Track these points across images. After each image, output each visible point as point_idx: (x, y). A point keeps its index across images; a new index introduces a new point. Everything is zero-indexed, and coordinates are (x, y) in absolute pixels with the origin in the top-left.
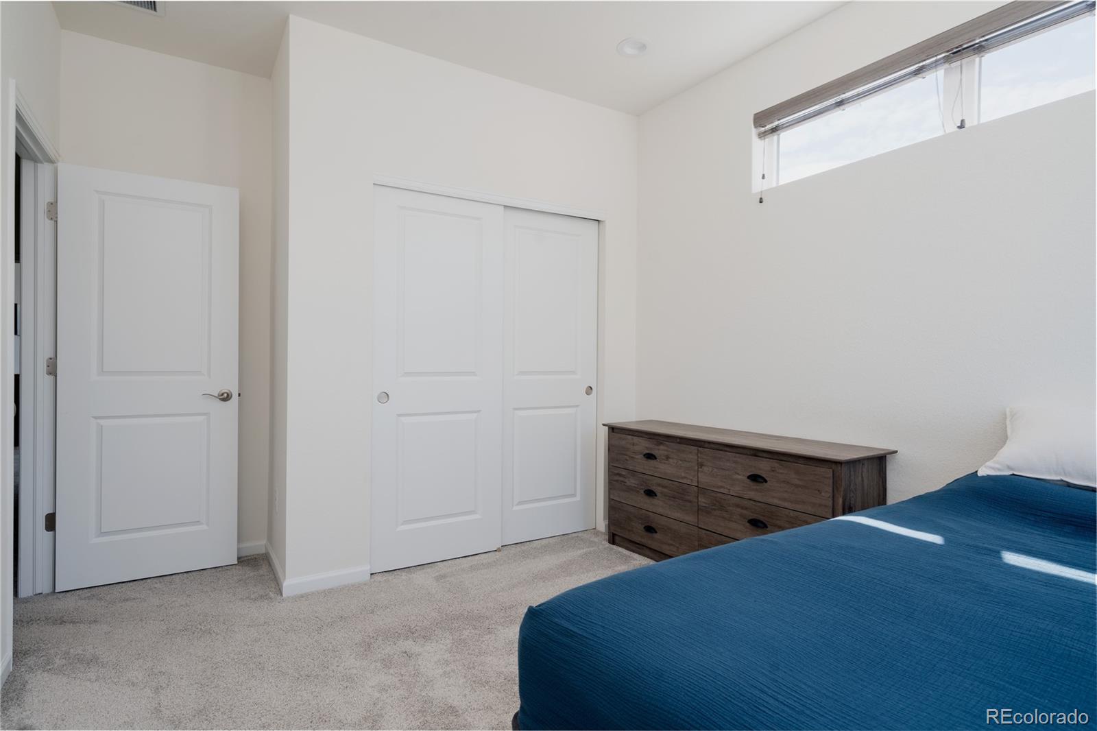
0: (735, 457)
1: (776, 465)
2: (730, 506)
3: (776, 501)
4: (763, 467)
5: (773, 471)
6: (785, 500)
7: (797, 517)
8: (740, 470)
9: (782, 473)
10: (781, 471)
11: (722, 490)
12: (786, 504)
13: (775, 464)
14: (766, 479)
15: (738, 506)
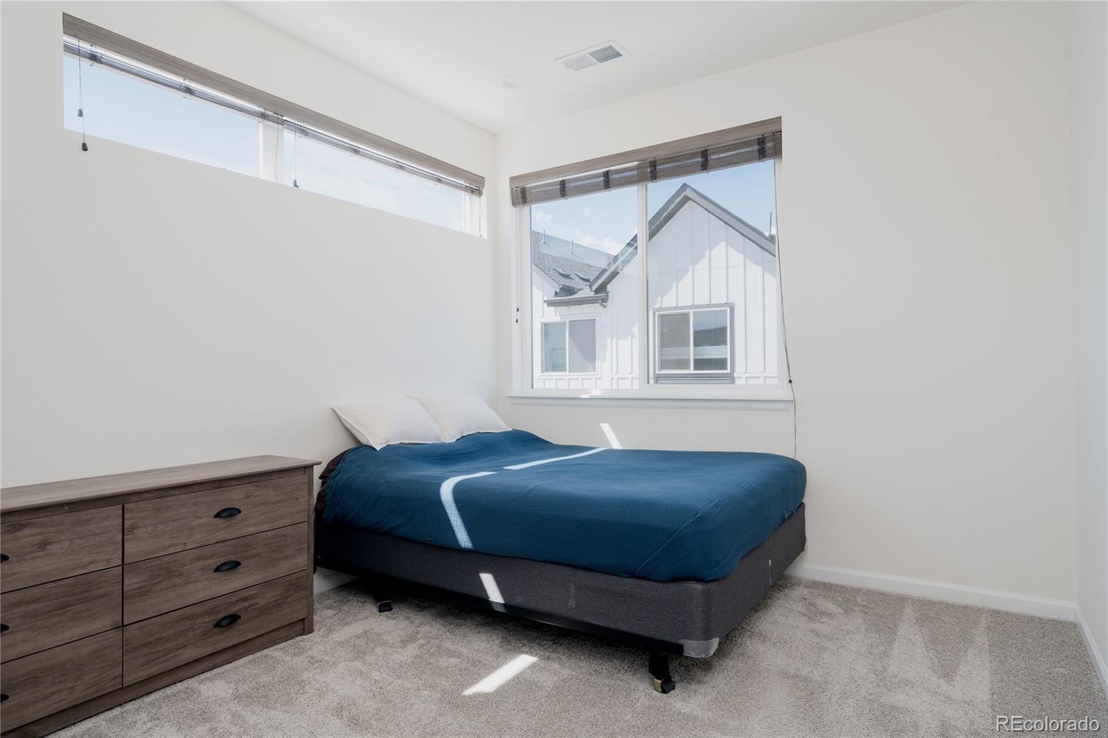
0: (196, 498)
1: (253, 488)
2: (186, 565)
3: (252, 529)
4: (234, 497)
5: (249, 496)
6: (261, 523)
7: (275, 535)
8: (204, 510)
9: (259, 495)
10: (258, 493)
11: (171, 550)
12: (263, 528)
13: (250, 488)
14: (240, 509)
15: (198, 559)
